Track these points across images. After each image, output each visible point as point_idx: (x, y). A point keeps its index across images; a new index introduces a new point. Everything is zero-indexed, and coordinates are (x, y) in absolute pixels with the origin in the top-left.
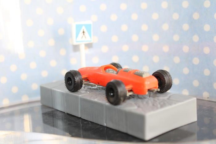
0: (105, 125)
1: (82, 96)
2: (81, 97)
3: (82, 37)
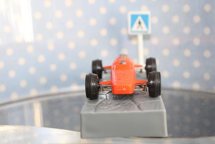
3: (138, 28)
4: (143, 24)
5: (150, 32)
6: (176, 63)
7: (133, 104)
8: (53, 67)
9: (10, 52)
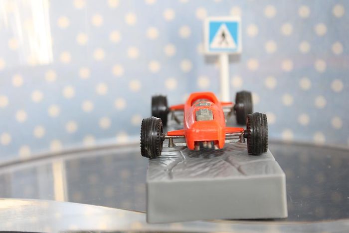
3: (221, 43)
4: (229, 37)
5: (240, 50)
6: (288, 100)
7: (228, 166)
8: (88, 106)
9: (18, 81)
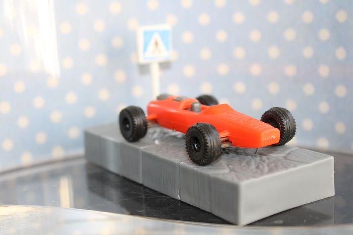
0: (179, 197)
1: (146, 149)
2: (144, 151)
3: (154, 52)
4: (162, 46)
8: (90, 112)
